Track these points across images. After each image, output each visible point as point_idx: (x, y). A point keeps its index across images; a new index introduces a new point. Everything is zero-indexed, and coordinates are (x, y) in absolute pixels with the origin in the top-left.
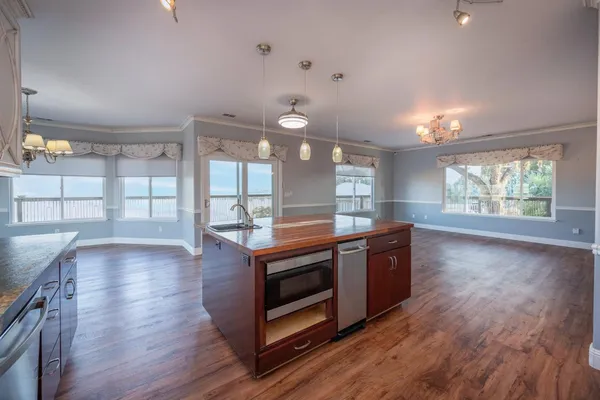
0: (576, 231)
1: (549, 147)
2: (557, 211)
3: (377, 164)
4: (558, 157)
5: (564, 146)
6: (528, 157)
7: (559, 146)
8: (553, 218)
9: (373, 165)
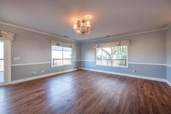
0: (134, 71)
1: (126, 41)
2: (128, 64)
3: (73, 46)
4: (128, 45)
5: (130, 41)
6: (120, 45)
7: (128, 41)
8: (127, 67)
9: (71, 46)
